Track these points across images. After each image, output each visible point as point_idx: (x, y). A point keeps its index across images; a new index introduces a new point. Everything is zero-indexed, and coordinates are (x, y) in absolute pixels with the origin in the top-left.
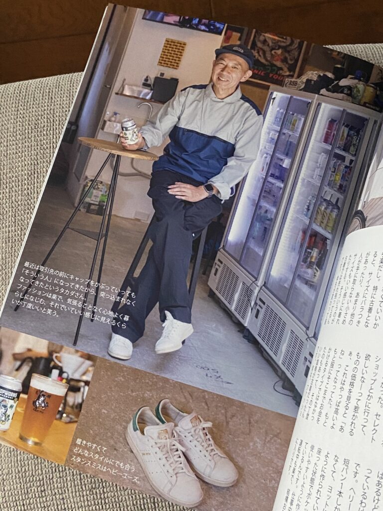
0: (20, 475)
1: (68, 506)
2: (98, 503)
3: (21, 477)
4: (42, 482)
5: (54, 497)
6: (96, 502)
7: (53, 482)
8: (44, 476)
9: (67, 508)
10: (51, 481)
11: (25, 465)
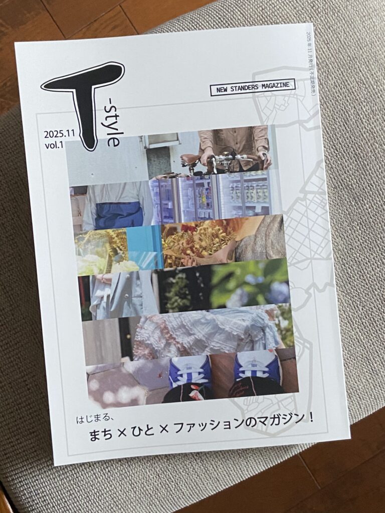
0: (337, 10)
1: (289, 5)
2: (267, 18)
3: (335, 9)
4: (317, 12)
5: (303, 6)
6: (269, 18)
7: (308, 16)
8: (317, 17)
9: (289, 3)
10: (310, 16)
11: (336, 18)
